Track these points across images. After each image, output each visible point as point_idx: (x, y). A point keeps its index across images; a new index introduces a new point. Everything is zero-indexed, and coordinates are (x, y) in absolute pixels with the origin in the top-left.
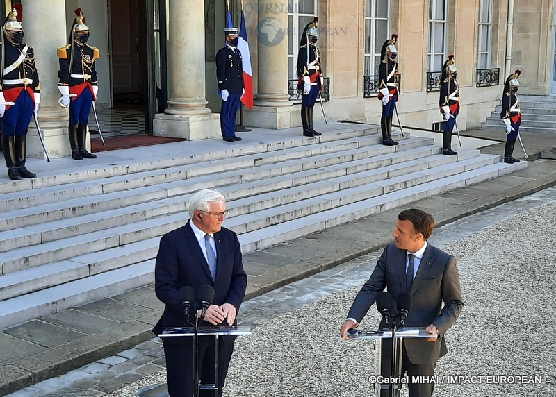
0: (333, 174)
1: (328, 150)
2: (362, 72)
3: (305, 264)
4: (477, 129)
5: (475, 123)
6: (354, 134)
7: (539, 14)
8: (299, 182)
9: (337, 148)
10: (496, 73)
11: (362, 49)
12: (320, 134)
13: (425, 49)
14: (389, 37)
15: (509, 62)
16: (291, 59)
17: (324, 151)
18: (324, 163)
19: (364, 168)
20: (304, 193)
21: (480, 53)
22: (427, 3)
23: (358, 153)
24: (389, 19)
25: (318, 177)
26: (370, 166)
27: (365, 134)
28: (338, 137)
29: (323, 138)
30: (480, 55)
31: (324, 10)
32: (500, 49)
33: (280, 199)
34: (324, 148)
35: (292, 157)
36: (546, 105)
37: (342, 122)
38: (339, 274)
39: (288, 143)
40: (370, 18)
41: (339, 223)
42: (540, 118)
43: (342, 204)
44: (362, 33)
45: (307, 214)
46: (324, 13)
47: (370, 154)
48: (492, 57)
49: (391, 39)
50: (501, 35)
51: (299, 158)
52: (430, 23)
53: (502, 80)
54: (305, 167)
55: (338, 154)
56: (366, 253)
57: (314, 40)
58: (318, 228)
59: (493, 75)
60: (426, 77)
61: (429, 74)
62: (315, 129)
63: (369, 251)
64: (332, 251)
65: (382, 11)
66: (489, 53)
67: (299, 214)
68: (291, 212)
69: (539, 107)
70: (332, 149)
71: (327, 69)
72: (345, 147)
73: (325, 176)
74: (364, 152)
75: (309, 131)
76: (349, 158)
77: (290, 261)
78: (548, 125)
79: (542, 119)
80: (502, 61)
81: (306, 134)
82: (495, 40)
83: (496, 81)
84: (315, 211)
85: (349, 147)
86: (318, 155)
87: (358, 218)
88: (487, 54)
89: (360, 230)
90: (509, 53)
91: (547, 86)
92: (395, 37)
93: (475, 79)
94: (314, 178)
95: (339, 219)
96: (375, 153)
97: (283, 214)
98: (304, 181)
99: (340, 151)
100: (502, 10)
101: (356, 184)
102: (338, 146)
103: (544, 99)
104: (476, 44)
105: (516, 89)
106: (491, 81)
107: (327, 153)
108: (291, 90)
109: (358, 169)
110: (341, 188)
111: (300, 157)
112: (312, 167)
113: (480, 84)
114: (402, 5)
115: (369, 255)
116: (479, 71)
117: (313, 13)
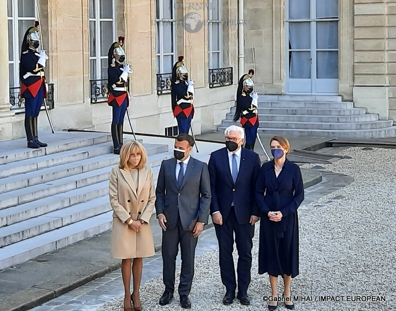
0: (62, 189)
1: (55, 162)
2: (88, 76)
3: (36, 290)
4: (212, 132)
5: (210, 127)
6: (83, 144)
7: (270, 10)
8: (25, 199)
9: (65, 160)
10: (230, 73)
11: (87, 53)
12: (45, 145)
13: (153, 50)
14: (116, 39)
15: (242, 60)
16: (11, 66)
17: (51, 163)
18: (51, 177)
19: (95, 180)
20: (32, 211)
21: (211, 52)
22: (154, 3)
23: (87, 164)
24: (114, 20)
25: (46, 193)
26: (102, 178)
27: (94, 143)
28: (65, 148)
29: (49, 149)
30: (211, 54)
31: (46, 13)
32: (232, 47)
33: (5, 219)
34: (50, 161)
35: (17, 172)
36: (284, 105)
37: (69, 130)
38: (74, 299)
39: (11, 157)
40: (94, 20)
41: (71, 242)
42: (278, 118)
43: (73, 220)
44: (87, 36)
45: (35, 234)
46: (45, 15)
47: (101, 164)
48: (224, 56)
49: (117, 41)
50: (232, 32)
51: (25, 173)
52: (158, 23)
53: (236, 81)
54: (32, 182)
55: (67, 166)
56: (102, 275)
57: (36, 44)
58: (48, 249)
59: (227, 74)
60: (156, 79)
61: (159, 76)
62: (41, 140)
63: (106, 272)
64: (65, 274)
65: (107, 11)
66: (220, 51)
67: (26, 235)
68: (19, 233)
69: (277, 107)
70: (60, 161)
71: (51, 74)
72: (73, 159)
73: (53, 191)
74: (95, 163)
75: (33, 142)
76: (78, 170)
77: (20, 287)
78: (287, 126)
79: (280, 119)
80: (234, 59)
81: (30, 146)
82: (226, 38)
83: (230, 80)
84: (44, 230)
85: (78, 158)
86: (45, 168)
87: (91, 235)
88: (218, 53)
89: (94, 249)
90: (242, 51)
91: (283, 84)
92: (122, 39)
93: (207, 80)
94: (41, 194)
95: (71, 237)
96: (106, 163)
97: (10, 236)
98: (31, 198)
99: (69, 163)
100: (233, 7)
101: (88, 198)
102: (65, 158)
103: (281, 98)
104: (207, 43)
105: (251, 89)
106: (225, 81)
107: (54, 165)
108: (12, 98)
109: (89, 181)
110: (72, 203)
111: (25, 171)
112: (39, 181)
113: (213, 84)
114: (127, 5)
115: (106, 276)
116: (211, 71)
117: (34, 17)
